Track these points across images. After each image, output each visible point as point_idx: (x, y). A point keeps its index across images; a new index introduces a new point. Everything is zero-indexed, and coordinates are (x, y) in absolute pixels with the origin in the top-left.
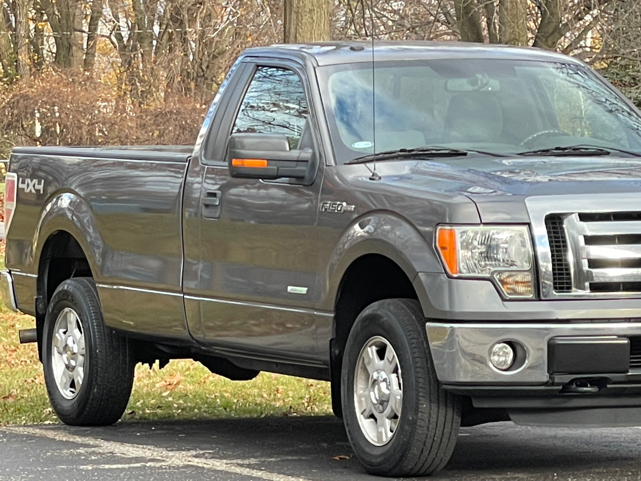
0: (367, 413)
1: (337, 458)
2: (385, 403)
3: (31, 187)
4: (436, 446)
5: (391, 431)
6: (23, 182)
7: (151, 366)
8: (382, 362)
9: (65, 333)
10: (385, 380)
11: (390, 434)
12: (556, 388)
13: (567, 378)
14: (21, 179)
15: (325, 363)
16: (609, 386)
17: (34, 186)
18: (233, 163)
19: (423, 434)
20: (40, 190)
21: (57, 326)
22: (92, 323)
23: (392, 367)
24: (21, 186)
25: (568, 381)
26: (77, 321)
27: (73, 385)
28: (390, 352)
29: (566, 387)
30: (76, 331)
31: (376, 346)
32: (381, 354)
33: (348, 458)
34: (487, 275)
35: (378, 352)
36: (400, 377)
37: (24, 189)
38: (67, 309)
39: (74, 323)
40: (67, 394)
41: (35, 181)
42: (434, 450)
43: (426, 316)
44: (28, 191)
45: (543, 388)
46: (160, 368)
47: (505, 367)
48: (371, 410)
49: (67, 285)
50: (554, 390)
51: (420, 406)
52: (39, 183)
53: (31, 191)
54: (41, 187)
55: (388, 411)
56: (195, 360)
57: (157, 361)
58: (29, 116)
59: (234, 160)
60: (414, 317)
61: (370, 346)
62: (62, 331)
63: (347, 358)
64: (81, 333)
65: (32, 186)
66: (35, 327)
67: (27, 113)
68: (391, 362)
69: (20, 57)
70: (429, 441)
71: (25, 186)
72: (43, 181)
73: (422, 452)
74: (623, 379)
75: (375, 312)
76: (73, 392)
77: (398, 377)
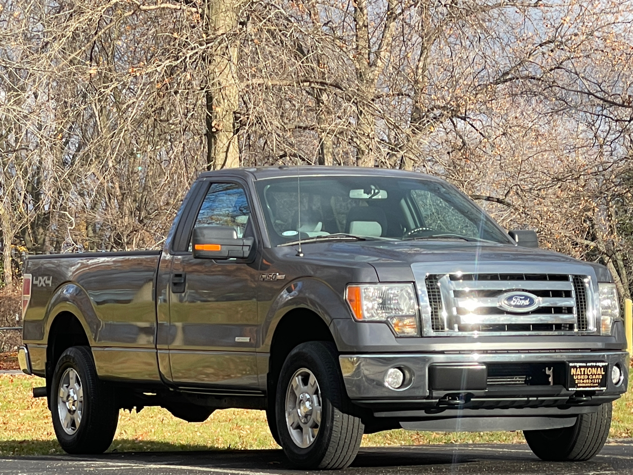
0: (295, 425)
1: (272, 463)
2: (309, 417)
3: (42, 283)
4: (346, 446)
5: (313, 437)
6: (37, 280)
7: (130, 411)
8: (306, 387)
9: (67, 387)
10: (308, 400)
11: (312, 440)
12: (434, 401)
13: (442, 393)
14: (34, 278)
15: (263, 392)
16: (472, 399)
17: (45, 282)
18: (196, 248)
19: (337, 437)
20: (49, 284)
21: (62, 383)
22: (88, 378)
23: (314, 389)
24: (35, 282)
25: (443, 396)
26: (77, 377)
27: (73, 424)
28: (313, 379)
29: (442, 400)
30: (76, 385)
31: (302, 376)
32: (305, 381)
33: (279, 463)
34: (383, 319)
35: (303, 380)
36: (320, 395)
37: (37, 285)
38: (69, 369)
39: (74, 379)
40: (69, 431)
41: (46, 278)
42: (345, 450)
43: (339, 350)
44: (40, 285)
45: (424, 401)
46: (137, 412)
47: (397, 386)
48: (298, 423)
49: (70, 352)
50: (432, 402)
51: (335, 416)
52: (49, 279)
53: (42, 285)
54: (50, 282)
55: (310, 423)
56: (162, 407)
57: (135, 407)
58: (12, 312)
59: (196, 246)
60: (330, 353)
61: (297, 376)
62: (65, 385)
63: (280, 386)
64: (80, 386)
65: (43, 281)
66: (45, 385)
67: (10, 310)
68: (313, 386)
69: (5, 270)
70: (342, 443)
71: (37, 282)
72: (51, 278)
73: (336, 451)
74: (483, 394)
75: (301, 351)
76: (74, 430)
77: (318, 397)
